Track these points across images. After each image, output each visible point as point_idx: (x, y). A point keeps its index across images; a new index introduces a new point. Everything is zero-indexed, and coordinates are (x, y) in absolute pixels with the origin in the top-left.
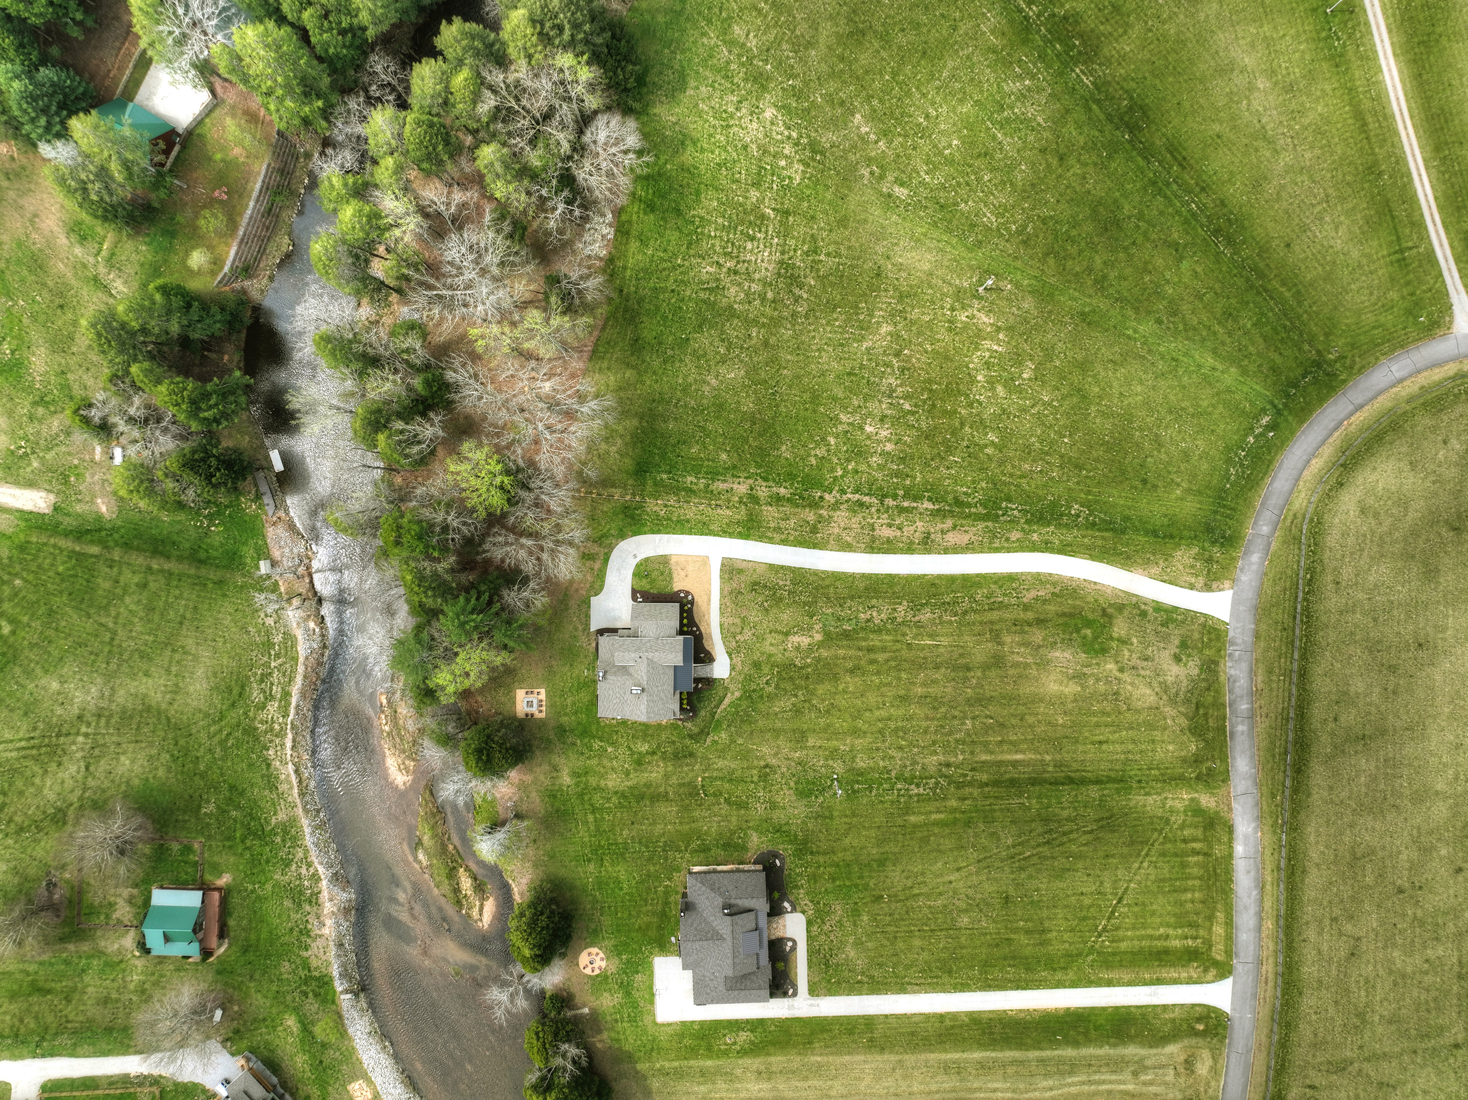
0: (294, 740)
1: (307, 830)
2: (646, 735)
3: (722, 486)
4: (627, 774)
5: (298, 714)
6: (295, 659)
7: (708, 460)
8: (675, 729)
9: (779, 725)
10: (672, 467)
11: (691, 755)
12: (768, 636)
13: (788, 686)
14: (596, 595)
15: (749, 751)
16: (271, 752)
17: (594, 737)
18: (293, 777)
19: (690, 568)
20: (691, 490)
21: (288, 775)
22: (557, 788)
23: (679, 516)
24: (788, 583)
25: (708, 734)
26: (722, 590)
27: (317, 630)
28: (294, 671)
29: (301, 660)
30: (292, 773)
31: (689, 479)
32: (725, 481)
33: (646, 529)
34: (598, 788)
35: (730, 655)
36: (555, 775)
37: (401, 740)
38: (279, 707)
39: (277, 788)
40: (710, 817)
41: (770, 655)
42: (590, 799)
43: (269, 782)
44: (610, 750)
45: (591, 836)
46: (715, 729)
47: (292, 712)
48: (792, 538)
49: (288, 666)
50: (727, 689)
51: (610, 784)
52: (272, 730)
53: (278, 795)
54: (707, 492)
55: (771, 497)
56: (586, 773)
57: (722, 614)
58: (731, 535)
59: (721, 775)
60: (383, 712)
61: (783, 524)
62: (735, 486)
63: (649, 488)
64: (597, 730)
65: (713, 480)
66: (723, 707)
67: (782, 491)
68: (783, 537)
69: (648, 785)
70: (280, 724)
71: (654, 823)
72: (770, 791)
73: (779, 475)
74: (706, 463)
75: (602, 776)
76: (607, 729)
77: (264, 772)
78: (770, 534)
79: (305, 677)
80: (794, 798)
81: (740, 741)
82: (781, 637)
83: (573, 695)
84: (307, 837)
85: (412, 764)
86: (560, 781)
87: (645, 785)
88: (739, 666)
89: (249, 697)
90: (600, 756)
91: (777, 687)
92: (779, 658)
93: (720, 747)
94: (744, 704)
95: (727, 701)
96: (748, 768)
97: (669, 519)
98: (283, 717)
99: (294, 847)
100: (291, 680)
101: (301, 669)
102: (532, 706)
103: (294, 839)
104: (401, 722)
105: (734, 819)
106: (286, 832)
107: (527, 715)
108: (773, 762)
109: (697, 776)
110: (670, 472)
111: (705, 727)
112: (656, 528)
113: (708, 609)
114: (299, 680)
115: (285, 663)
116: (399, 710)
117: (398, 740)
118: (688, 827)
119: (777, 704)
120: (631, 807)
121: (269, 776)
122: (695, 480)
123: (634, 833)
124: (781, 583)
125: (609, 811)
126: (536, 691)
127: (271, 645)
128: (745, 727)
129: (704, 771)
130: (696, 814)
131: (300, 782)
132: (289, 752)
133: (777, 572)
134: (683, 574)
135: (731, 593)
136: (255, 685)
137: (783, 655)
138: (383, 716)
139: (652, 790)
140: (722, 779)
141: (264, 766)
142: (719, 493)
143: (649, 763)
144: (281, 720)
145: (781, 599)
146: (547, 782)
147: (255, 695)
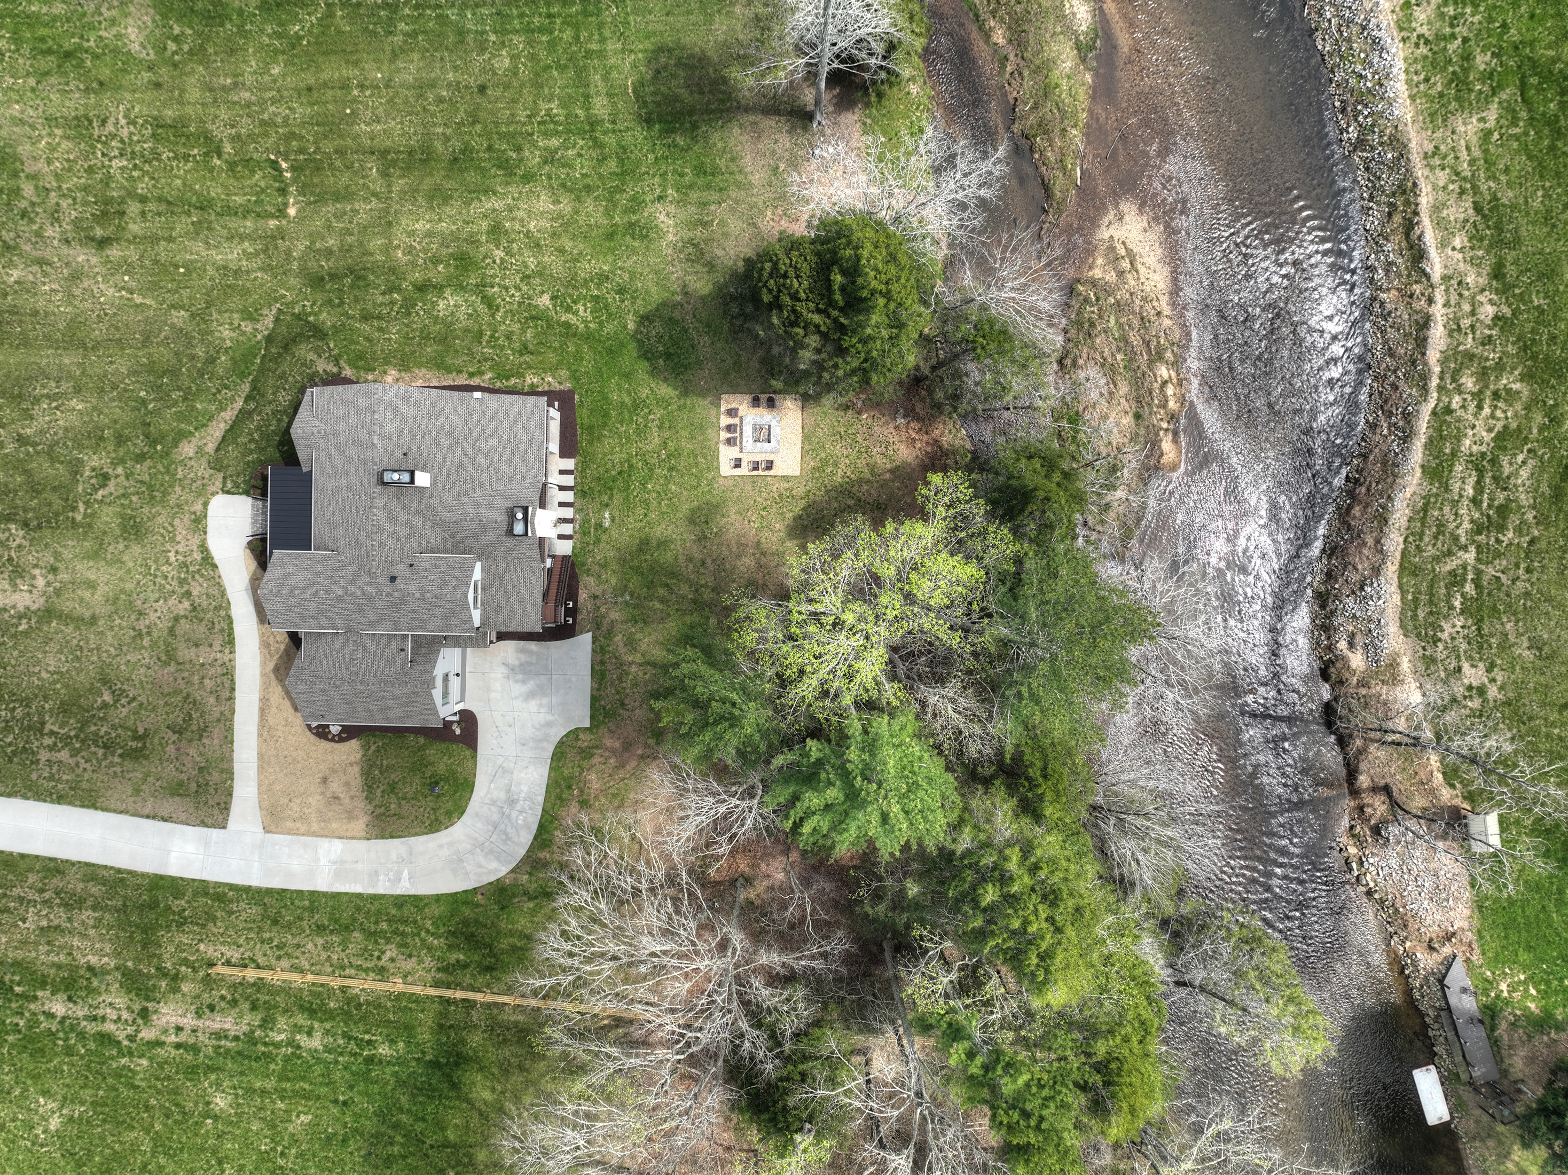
0: (1422, 343)
1: (1399, 87)
2: (443, 340)
3: (226, 1022)
4: (496, 231)
5: (1407, 416)
6: (1407, 569)
7: (264, 1092)
8: (361, 356)
9: (69, 360)
10: (365, 1076)
11: (317, 281)
12: (103, 610)
13: (45, 469)
14: (575, 734)
15: (152, 288)
16: (1488, 311)
17: (588, 337)
18: (1430, 239)
19: (315, 801)
20: (312, 1012)
21: (1443, 245)
22: (694, 195)
23: (344, 944)
24: (44, 756)
25: (269, 339)
26: (228, 739)
27: (1342, 645)
28: (1413, 536)
29: (1391, 569)
30: (1433, 253)
31: (316, 1042)
32: (219, 1035)
33: (436, 910)
34: (580, 190)
35: (208, 561)
36: (699, 233)
37: (1125, 339)
38: (1459, 439)
39: (1477, 208)
40: (262, 103)
41: (95, 555)
42: (602, 160)
43: (1499, 228)
44: (545, 301)
45: (601, 54)
46: (251, 353)
47: (1423, 424)
48: (32, 878)
49: (1430, 551)
50: (217, 464)
51: (544, 203)
52: (1483, 375)
53: (1475, 189)
54: (269, 1006)
55: (91, 991)
56: (610, 236)
57: (229, 673)
58: (203, 888)
59: (234, 223)
60: (1173, 417)
61: (59, 917)
62: (189, 1021)
63: (426, 1019)
64: (578, 356)
65: (251, 1039)
66: (229, 415)
67: (59, 1008)
68: (56, 882)
69: (439, 197)
70: (1459, 390)
71: (421, 87)
72: (90, 170)
73: (69, 1051)
74: (270, 1084)
75: (566, 225)
76: (552, 357)
77: (1510, 256)
78: (95, 889)
79: (1383, 520)
80: (24, 149)
81: (179, 317)
82: (67, 605)
83: (642, 455)
84: (1400, 65)
85: (1097, 273)
86: (683, 215)
87: (446, 199)
88: (182, 526)
89: (1542, 468)
90: (572, 282)
91: (75, 468)
92: (70, 548)
93: (236, 302)
94: (167, 421)
95: (217, 430)
96: (154, 240)
97: (372, 935)
98: (1448, 411)
99: (1440, 37)
100: (1422, 512)
101: (1394, 542)
102: (757, 428)
103: (1436, 62)
104: (1124, 388)
105: (194, 94)
106: (1460, 82)
107: (771, 404)
108: (82, 256)
109: (300, 218)
110: (370, 1060)
111: (277, 359)
112: (407, 911)
113: (265, 687)
114: (1400, 513)
115: (1437, 559)
116: (1127, 421)
117: (1135, 339)
118: (325, 76)
119: (74, 419)
120: (487, 134)
121: (1498, 243)
122: (301, 1039)
123: (480, 59)
124: (64, 755)
125: (548, 125)
126: (744, 470)
127: (1473, 610)
128: (163, 355)
129: (281, 234)
130: (301, 111)
131: (1409, 226)
132: (1438, 311)
133: (74, 786)
134: (335, 786)
135: (203, 731)
136: (1524, 499)
137: (57, 556)
138: (1172, 404)
139: (428, 183)
140: (229, 211)
141: (1511, 271)
142: (234, 1003)
143: (436, 261)
144: (1456, 401)
145: (65, 709)
146: (719, 211)
147: (1524, 473)
